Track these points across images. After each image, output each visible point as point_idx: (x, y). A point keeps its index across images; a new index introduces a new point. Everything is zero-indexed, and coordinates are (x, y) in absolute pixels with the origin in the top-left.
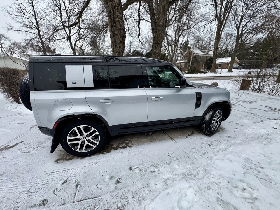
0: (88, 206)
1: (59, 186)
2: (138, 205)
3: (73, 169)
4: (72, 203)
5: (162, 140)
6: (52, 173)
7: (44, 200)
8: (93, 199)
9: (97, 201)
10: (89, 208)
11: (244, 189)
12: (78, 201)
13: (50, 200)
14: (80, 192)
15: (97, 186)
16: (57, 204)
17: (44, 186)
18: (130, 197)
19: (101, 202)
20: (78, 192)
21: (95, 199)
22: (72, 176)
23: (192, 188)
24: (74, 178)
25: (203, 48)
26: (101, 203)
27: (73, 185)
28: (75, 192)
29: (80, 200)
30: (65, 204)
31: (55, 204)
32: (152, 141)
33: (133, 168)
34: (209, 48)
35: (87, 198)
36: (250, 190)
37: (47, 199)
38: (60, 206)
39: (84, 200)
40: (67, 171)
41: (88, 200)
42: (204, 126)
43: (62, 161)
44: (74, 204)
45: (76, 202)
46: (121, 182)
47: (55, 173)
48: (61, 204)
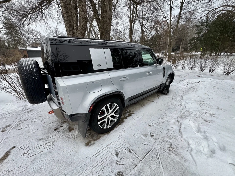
0: (152, 157)
1: (116, 159)
2: (176, 141)
3: (112, 143)
4: (141, 162)
5: (147, 103)
6: (97, 154)
7: (117, 173)
8: (150, 152)
9: (154, 151)
10: (154, 158)
11: (206, 113)
12: (143, 158)
13: (122, 170)
14: (137, 153)
15: (143, 144)
16: (132, 169)
17: (104, 165)
18: (168, 139)
19: (156, 151)
20: (136, 154)
21: (151, 151)
22: (117, 147)
23: (191, 120)
24: (120, 148)
25: (120, 39)
26: (158, 151)
27: (127, 152)
28: (134, 155)
29: (143, 157)
30: (137, 165)
31: (130, 170)
32: (143, 105)
33: (151, 124)
34: (124, 39)
35: (146, 154)
36: (208, 112)
37: (119, 170)
38: (135, 168)
39: (145, 156)
40: (108, 146)
41: (148, 154)
42: (166, 89)
43: (92, 143)
44: (142, 161)
45: (142, 160)
46: (154, 135)
47: (99, 153)
48: (133, 167)
